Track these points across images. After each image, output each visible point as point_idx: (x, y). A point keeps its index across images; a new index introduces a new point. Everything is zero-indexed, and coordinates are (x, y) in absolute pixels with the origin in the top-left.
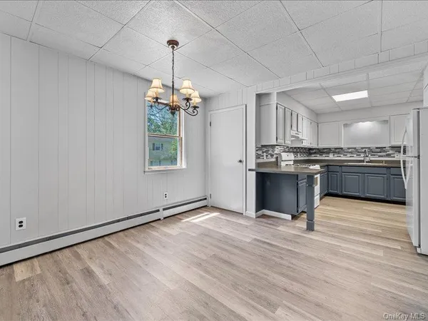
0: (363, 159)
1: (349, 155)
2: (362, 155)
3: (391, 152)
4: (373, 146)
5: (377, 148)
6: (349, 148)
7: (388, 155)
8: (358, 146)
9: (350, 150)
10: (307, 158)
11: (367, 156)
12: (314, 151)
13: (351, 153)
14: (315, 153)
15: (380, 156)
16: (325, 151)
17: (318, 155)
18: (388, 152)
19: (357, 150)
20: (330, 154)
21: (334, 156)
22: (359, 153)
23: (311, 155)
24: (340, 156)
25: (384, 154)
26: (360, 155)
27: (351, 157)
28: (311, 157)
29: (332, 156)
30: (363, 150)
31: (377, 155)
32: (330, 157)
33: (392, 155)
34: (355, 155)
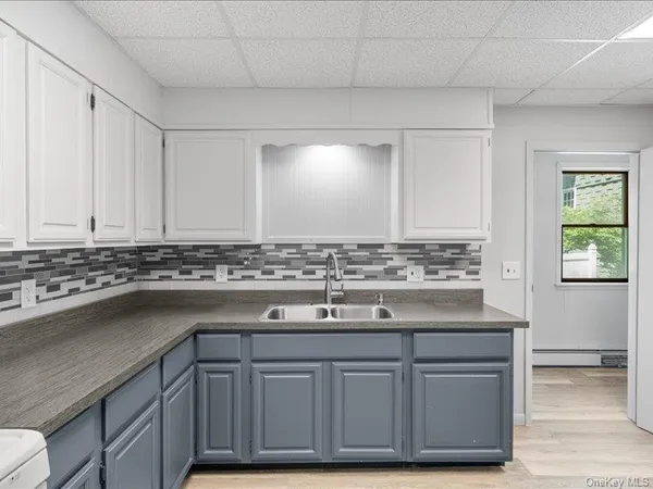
0: (320, 286)
1: (279, 274)
2: (320, 273)
3: (397, 262)
4: (350, 238)
5: (361, 246)
6: (279, 247)
7: (391, 273)
8: (308, 238)
9: (284, 254)
10: (131, 287)
11: (333, 277)
12: (158, 257)
13: (287, 263)
14: (163, 264)
15: (370, 277)
16: (201, 254)
17: (175, 274)
18: (390, 263)
19: (305, 252)
20: (218, 267)
21: (231, 277)
22: (312, 263)
23: (149, 274)
24: (252, 278)
25: (381, 268)
26: (314, 273)
27: (285, 278)
28: (150, 282)
29: (226, 276)
30: (324, 254)
31: (362, 272)
32: (218, 279)
33: (400, 273)
34: (298, 274)
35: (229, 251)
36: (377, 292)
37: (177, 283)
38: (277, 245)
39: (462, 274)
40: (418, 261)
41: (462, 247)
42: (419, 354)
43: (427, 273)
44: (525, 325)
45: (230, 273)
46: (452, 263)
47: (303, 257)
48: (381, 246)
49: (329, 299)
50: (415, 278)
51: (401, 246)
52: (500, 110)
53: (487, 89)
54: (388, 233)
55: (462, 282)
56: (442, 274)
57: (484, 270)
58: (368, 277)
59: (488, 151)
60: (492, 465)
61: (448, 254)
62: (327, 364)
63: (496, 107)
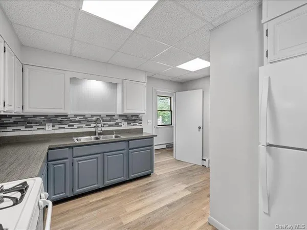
0: (94, 130)
1: (76, 126)
2: (93, 125)
4: (103, 113)
5: (107, 116)
6: (76, 116)
7: (117, 124)
8: (88, 113)
9: (78, 118)
13: (79, 122)
16: (37, 119)
17: (23, 128)
18: (116, 121)
19: (87, 118)
20: (47, 124)
21: (53, 128)
22: (89, 122)
23: (6, 129)
24: (64, 128)
25: (113, 123)
26: (90, 125)
27: (78, 127)
28: (7, 133)
29: (51, 128)
30: (94, 118)
31: (107, 124)
32: (47, 129)
33: (120, 124)
34: (84, 126)
35: (52, 117)
36: (113, 131)
37: (24, 132)
38: (75, 115)
39: (137, 124)
40: (125, 121)
41: (137, 116)
42: (130, 147)
43: (128, 124)
44: (156, 136)
45: (53, 126)
46: (134, 121)
47: (85, 120)
48: (114, 116)
49: (97, 134)
50: (124, 126)
51: (120, 115)
52: (149, 78)
53: (145, 71)
54: (116, 111)
55: (137, 126)
56: (132, 124)
57: (143, 122)
58: (109, 126)
59: (146, 88)
60: (148, 175)
61: (133, 118)
62: (102, 154)
63: (147, 76)
